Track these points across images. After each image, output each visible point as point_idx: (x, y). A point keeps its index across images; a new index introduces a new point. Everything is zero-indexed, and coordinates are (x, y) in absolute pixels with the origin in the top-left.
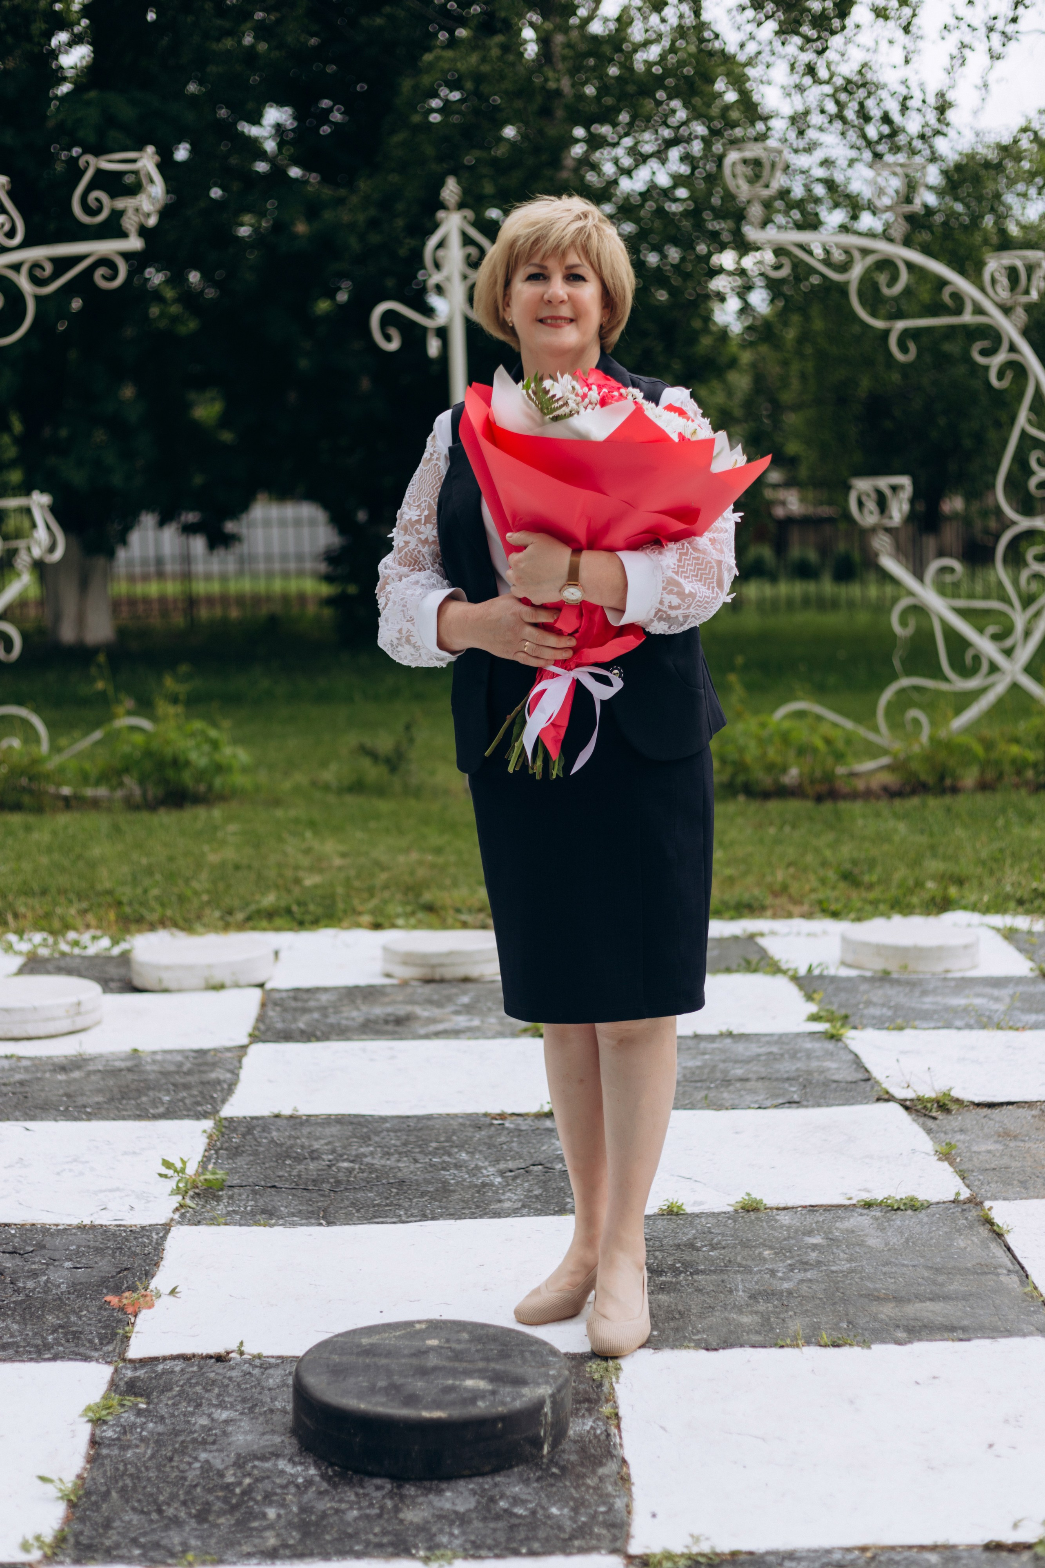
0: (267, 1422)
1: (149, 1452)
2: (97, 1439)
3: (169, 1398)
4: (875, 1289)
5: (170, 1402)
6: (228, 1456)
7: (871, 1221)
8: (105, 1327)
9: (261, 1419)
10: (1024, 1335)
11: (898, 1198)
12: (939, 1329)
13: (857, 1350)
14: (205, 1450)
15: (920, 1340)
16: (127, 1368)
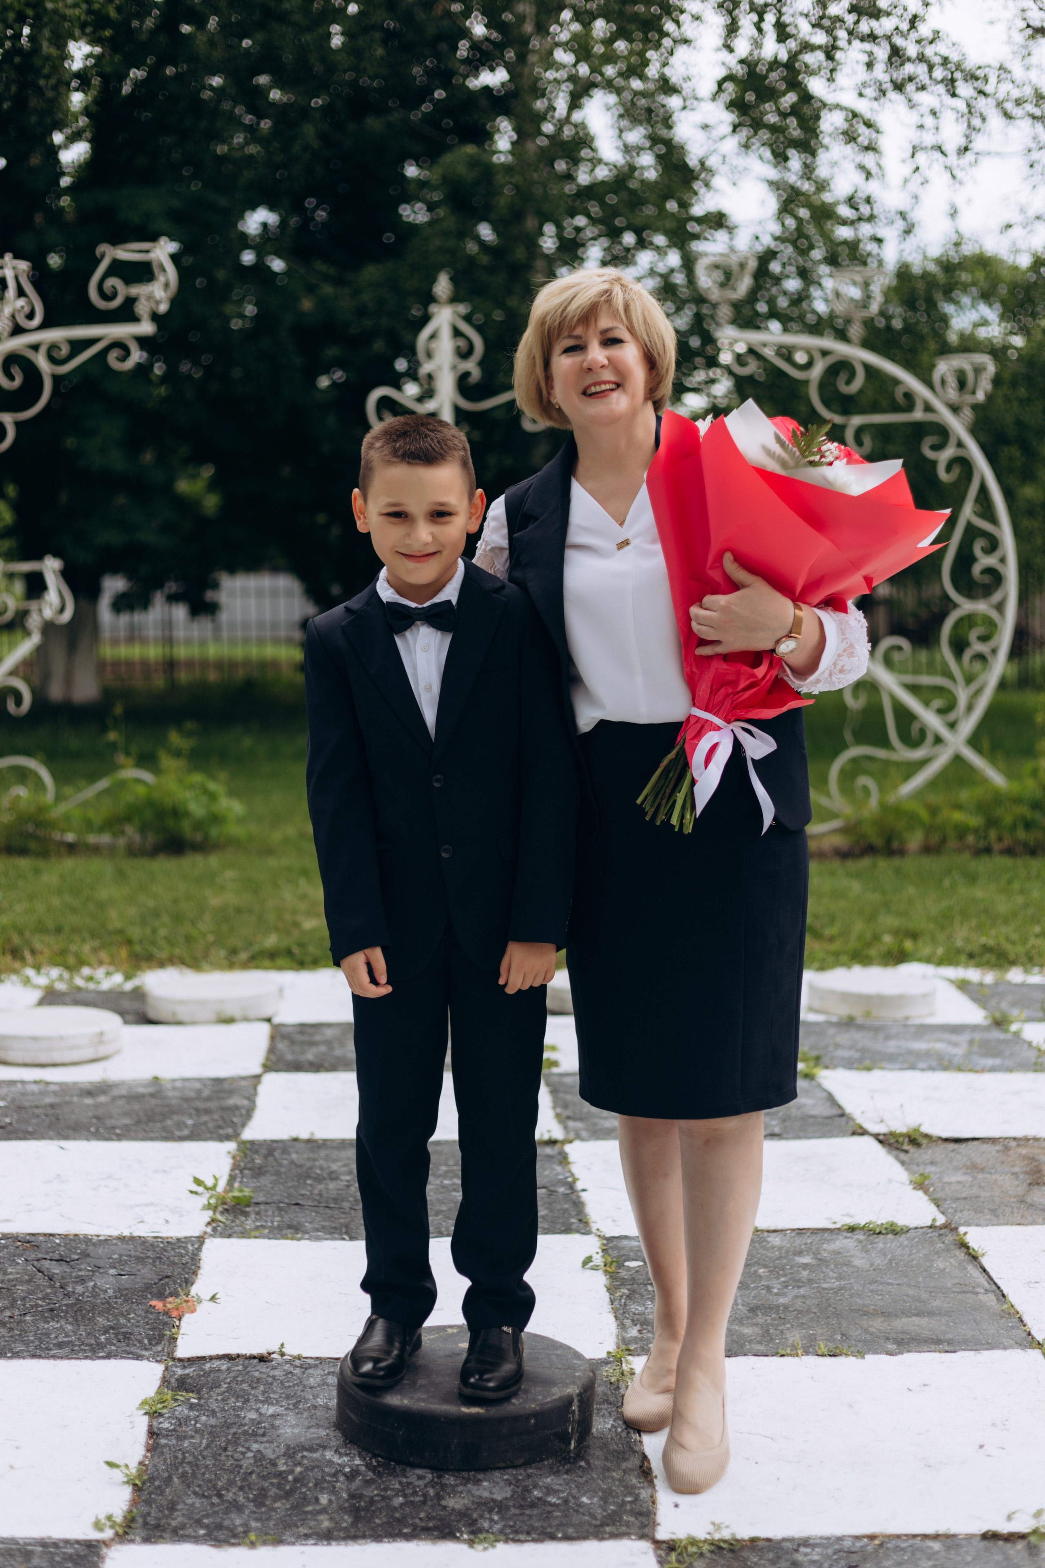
0: (311, 1417)
1: (204, 1442)
2: (155, 1430)
3: (218, 1394)
4: (864, 1305)
5: (219, 1398)
6: (278, 1447)
7: (855, 1244)
8: (153, 1329)
9: (306, 1414)
10: (1005, 1348)
11: (879, 1223)
12: (925, 1341)
13: (852, 1360)
14: (256, 1442)
15: (909, 1351)
16: (177, 1367)
